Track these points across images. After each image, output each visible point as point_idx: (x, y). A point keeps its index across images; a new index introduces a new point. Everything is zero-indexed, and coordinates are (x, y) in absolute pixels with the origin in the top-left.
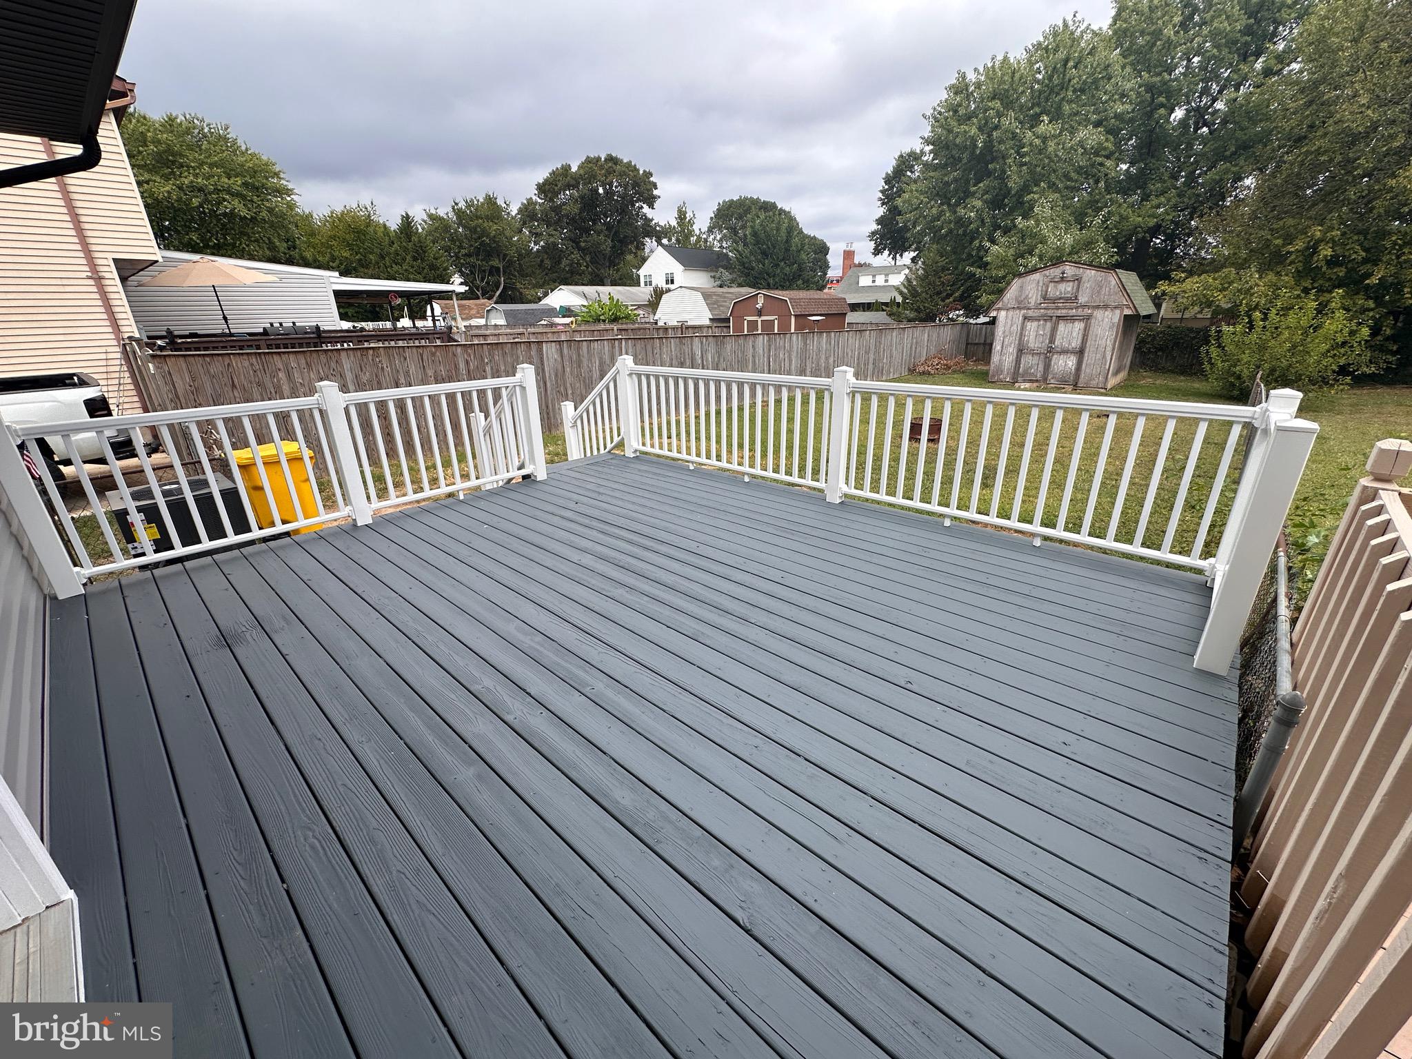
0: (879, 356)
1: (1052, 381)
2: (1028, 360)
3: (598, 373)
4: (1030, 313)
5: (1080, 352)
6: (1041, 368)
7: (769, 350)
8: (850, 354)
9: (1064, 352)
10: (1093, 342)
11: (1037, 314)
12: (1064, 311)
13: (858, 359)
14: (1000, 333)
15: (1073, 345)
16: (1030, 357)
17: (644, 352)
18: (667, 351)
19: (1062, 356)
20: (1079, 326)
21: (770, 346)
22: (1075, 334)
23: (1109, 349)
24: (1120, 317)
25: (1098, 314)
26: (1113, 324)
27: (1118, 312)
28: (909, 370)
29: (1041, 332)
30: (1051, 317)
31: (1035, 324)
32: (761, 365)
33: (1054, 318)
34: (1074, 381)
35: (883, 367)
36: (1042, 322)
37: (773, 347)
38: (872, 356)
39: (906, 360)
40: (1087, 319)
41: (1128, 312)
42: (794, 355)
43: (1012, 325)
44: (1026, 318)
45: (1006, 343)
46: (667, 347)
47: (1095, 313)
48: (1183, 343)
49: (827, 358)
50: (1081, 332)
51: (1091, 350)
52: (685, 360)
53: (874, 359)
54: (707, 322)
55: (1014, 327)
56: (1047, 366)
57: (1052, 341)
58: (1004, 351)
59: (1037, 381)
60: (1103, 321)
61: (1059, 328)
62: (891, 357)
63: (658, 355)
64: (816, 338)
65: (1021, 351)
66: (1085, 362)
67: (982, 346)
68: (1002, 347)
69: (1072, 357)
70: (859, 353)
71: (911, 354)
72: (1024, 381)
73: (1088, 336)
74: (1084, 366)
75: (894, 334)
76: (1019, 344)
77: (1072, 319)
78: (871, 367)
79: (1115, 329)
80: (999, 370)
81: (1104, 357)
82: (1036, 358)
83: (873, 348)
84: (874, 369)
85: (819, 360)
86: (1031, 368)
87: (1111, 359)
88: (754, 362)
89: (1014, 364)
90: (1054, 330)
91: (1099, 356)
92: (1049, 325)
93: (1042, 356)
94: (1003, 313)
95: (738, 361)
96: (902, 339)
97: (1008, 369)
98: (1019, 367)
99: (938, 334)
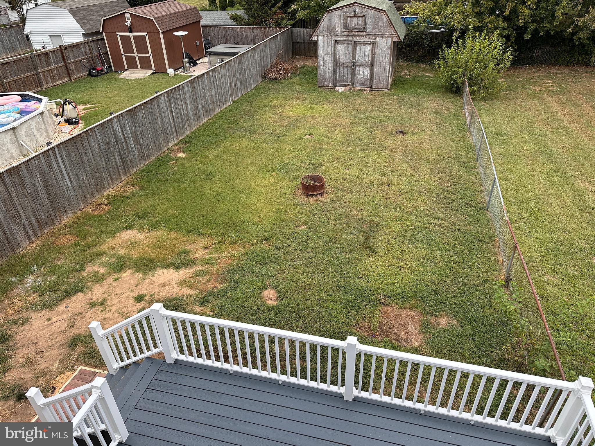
0: (243, 75)
1: (357, 85)
2: (341, 71)
3: (41, 184)
4: (338, 39)
5: (372, 66)
6: (349, 76)
7: (170, 104)
8: (224, 82)
9: (362, 65)
10: (378, 59)
11: (343, 39)
12: (359, 38)
13: (230, 84)
14: (321, 52)
15: (367, 60)
16: (342, 69)
17: (75, 149)
18: (94, 140)
19: (361, 68)
20: (368, 48)
21: (170, 100)
22: (367, 53)
23: (387, 63)
24: (391, 42)
25: (379, 40)
26: (388, 47)
27: (390, 39)
28: (262, 77)
29: (347, 52)
30: (352, 41)
31: (342, 46)
32: (167, 118)
33: (353, 42)
34: (370, 85)
35: (246, 82)
36: (346, 45)
37: (172, 100)
38: (238, 77)
39: (259, 70)
40: (373, 43)
41: (395, 39)
42: (188, 99)
43: (328, 47)
44: (336, 42)
45: (326, 59)
46: (93, 136)
47: (377, 39)
48: (419, 42)
49: (210, 92)
50: (371, 52)
51: (377, 64)
52: (109, 140)
53: (240, 79)
54: (81, 39)
55: (330, 48)
56: (353, 75)
57: (354, 58)
58: (325, 65)
59: (348, 85)
60: (382, 44)
61: (357, 49)
62: (250, 72)
63: (88, 146)
64: (200, 80)
65: (336, 64)
66: (375, 72)
67: (302, 44)
68: (324, 62)
69: (367, 69)
70: (230, 79)
71: (261, 65)
72: (341, 86)
73: (374, 55)
74: (374, 75)
75: (249, 55)
76: (334, 60)
77: (364, 43)
78: (239, 86)
79: (389, 50)
80: (324, 79)
81: (385, 69)
82: (346, 69)
83: (237, 70)
84: (241, 86)
85: (205, 95)
86: (343, 76)
87: (389, 70)
88: (161, 118)
89: (333, 74)
90: (354, 50)
91: (382, 68)
92: (351, 47)
93: (349, 68)
94: (321, 38)
95: (150, 122)
96: (254, 56)
97: (330, 78)
98: (336, 76)
99: (275, 42)
